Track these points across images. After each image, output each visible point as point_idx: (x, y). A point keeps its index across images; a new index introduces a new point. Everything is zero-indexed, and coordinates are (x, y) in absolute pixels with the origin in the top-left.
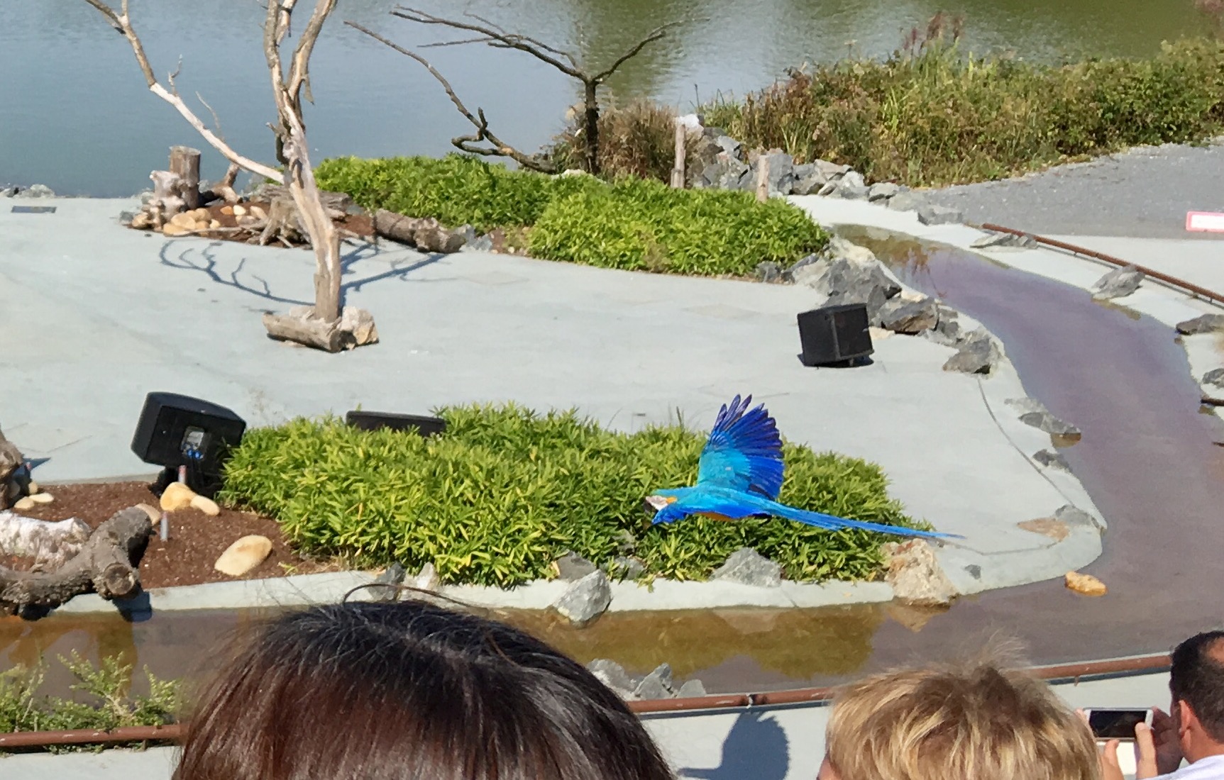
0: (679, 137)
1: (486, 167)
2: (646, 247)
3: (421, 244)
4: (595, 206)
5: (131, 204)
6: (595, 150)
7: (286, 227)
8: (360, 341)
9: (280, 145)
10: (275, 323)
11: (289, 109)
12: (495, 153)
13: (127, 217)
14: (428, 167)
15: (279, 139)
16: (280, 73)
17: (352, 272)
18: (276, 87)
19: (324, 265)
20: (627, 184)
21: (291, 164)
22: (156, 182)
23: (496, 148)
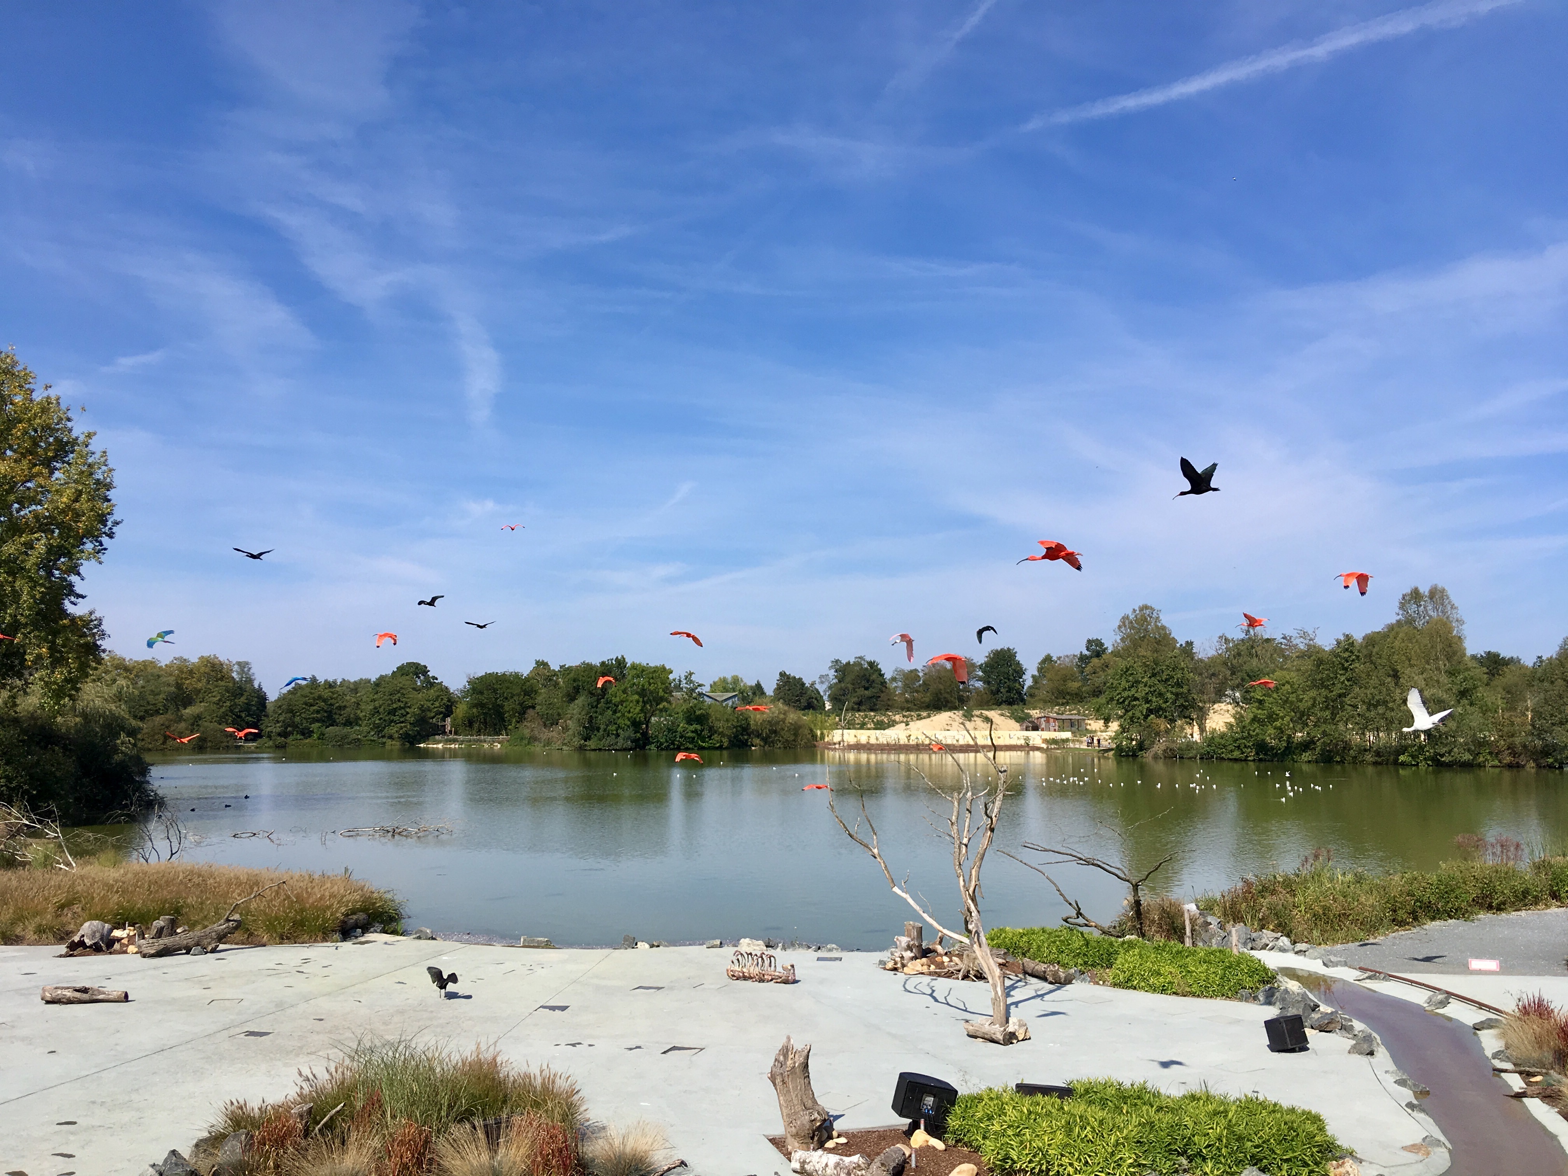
0: (1186, 916)
1: (1082, 933)
2: (1176, 981)
3: (1051, 979)
4: (1145, 956)
5: (885, 955)
6: (1141, 924)
7: (973, 969)
8: (1020, 1039)
9: (966, 923)
10: (971, 1028)
11: (970, 901)
12: (1086, 925)
13: (882, 963)
14: (1050, 934)
15: (966, 918)
16: (964, 881)
17: (1013, 996)
18: (962, 888)
19: (996, 993)
20: (1161, 945)
21: (973, 933)
22: (898, 943)
23: (1086, 922)
